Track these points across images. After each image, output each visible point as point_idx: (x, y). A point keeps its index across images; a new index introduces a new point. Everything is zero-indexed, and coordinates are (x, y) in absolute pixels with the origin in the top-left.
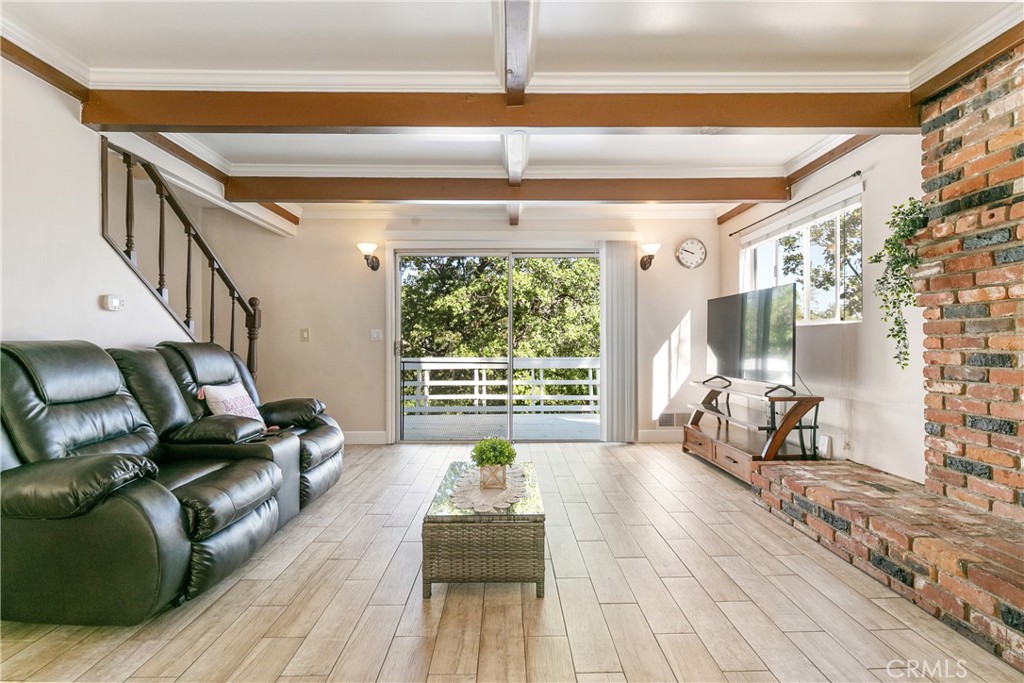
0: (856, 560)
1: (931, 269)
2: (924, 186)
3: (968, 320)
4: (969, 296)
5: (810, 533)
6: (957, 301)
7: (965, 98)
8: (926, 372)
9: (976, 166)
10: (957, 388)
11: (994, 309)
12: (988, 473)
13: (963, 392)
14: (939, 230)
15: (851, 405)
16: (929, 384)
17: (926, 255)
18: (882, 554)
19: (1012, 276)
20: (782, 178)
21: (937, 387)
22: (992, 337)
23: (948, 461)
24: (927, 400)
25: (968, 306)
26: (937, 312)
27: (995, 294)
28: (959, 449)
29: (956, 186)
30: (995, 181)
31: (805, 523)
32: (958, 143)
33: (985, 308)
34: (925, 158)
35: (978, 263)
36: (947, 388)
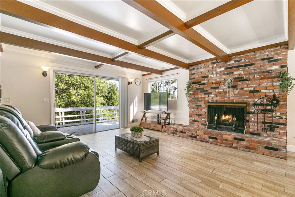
0: (187, 137)
1: (192, 92)
2: (189, 79)
3: (195, 100)
4: (196, 96)
5: (178, 136)
6: (194, 97)
7: (195, 67)
8: (189, 108)
9: (197, 78)
10: (194, 110)
11: (199, 98)
12: (198, 121)
13: (195, 110)
14: (194, 87)
15: (175, 114)
16: (190, 109)
17: (191, 90)
18: (192, 135)
19: (202, 94)
20: (161, 70)
21: (191, 110)
22: (199, 102)
23: (193, 121)
24: (190, 112)
25: (196, 98)
26: (191, 99)
27: (200, 96)
28: (194, 119)
29: (194, 80)
30: (199, 81)
31: (177, 134)
32: (194, 74)
33: (198, 98)
34: (189, 75)
35: (198, 92)
36: (193, 110)
